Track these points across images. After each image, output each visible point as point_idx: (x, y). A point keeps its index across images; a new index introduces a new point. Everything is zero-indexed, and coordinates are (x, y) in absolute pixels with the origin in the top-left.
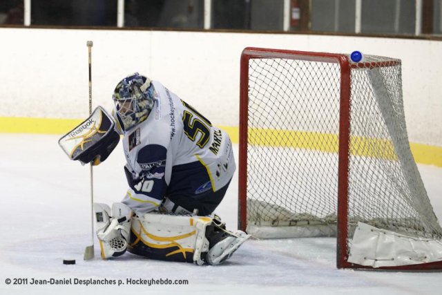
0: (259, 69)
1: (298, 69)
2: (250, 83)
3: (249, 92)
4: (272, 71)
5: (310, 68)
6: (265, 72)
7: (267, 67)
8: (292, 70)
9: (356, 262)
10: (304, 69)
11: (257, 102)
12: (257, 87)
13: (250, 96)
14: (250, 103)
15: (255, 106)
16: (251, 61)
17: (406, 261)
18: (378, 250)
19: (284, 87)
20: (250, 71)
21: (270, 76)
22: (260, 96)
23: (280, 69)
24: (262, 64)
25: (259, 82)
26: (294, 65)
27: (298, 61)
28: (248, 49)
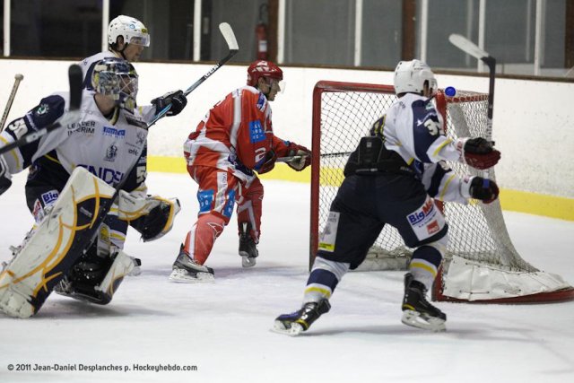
0: (331, 103)
1: (371, 102)
2: (323, 117)
3: (322, 126)
4: (345, 104)
5: (383, 102)
6: (337, 106)
7: (340, 101)
8: (365, 104)
9: (451, 295)
10: (377, 102)
11: (330, 135)
12: (329, 121)
13: (322, 130)
14: (323, 137)
15: (327, 140)
16: (323, 94)
17: (501, 294)
18: (473, 283)
19: (357, 121)
20: (323, 104)
21: (342, 109)
22: (332, 130)
23: (353, 102)
24: (334, 98)
25: (331, 115)
26: (367, 98)
27: (370, 94)
28: (320, 82)
